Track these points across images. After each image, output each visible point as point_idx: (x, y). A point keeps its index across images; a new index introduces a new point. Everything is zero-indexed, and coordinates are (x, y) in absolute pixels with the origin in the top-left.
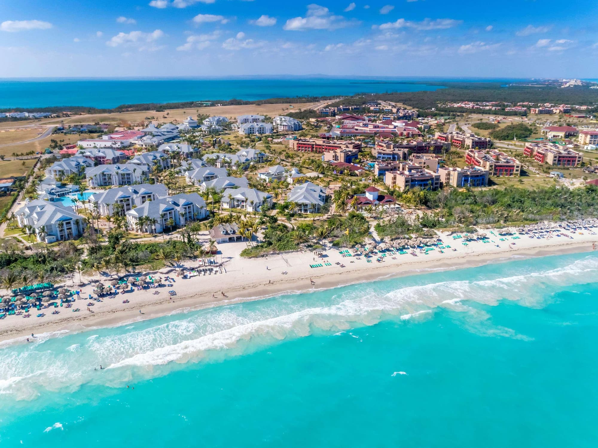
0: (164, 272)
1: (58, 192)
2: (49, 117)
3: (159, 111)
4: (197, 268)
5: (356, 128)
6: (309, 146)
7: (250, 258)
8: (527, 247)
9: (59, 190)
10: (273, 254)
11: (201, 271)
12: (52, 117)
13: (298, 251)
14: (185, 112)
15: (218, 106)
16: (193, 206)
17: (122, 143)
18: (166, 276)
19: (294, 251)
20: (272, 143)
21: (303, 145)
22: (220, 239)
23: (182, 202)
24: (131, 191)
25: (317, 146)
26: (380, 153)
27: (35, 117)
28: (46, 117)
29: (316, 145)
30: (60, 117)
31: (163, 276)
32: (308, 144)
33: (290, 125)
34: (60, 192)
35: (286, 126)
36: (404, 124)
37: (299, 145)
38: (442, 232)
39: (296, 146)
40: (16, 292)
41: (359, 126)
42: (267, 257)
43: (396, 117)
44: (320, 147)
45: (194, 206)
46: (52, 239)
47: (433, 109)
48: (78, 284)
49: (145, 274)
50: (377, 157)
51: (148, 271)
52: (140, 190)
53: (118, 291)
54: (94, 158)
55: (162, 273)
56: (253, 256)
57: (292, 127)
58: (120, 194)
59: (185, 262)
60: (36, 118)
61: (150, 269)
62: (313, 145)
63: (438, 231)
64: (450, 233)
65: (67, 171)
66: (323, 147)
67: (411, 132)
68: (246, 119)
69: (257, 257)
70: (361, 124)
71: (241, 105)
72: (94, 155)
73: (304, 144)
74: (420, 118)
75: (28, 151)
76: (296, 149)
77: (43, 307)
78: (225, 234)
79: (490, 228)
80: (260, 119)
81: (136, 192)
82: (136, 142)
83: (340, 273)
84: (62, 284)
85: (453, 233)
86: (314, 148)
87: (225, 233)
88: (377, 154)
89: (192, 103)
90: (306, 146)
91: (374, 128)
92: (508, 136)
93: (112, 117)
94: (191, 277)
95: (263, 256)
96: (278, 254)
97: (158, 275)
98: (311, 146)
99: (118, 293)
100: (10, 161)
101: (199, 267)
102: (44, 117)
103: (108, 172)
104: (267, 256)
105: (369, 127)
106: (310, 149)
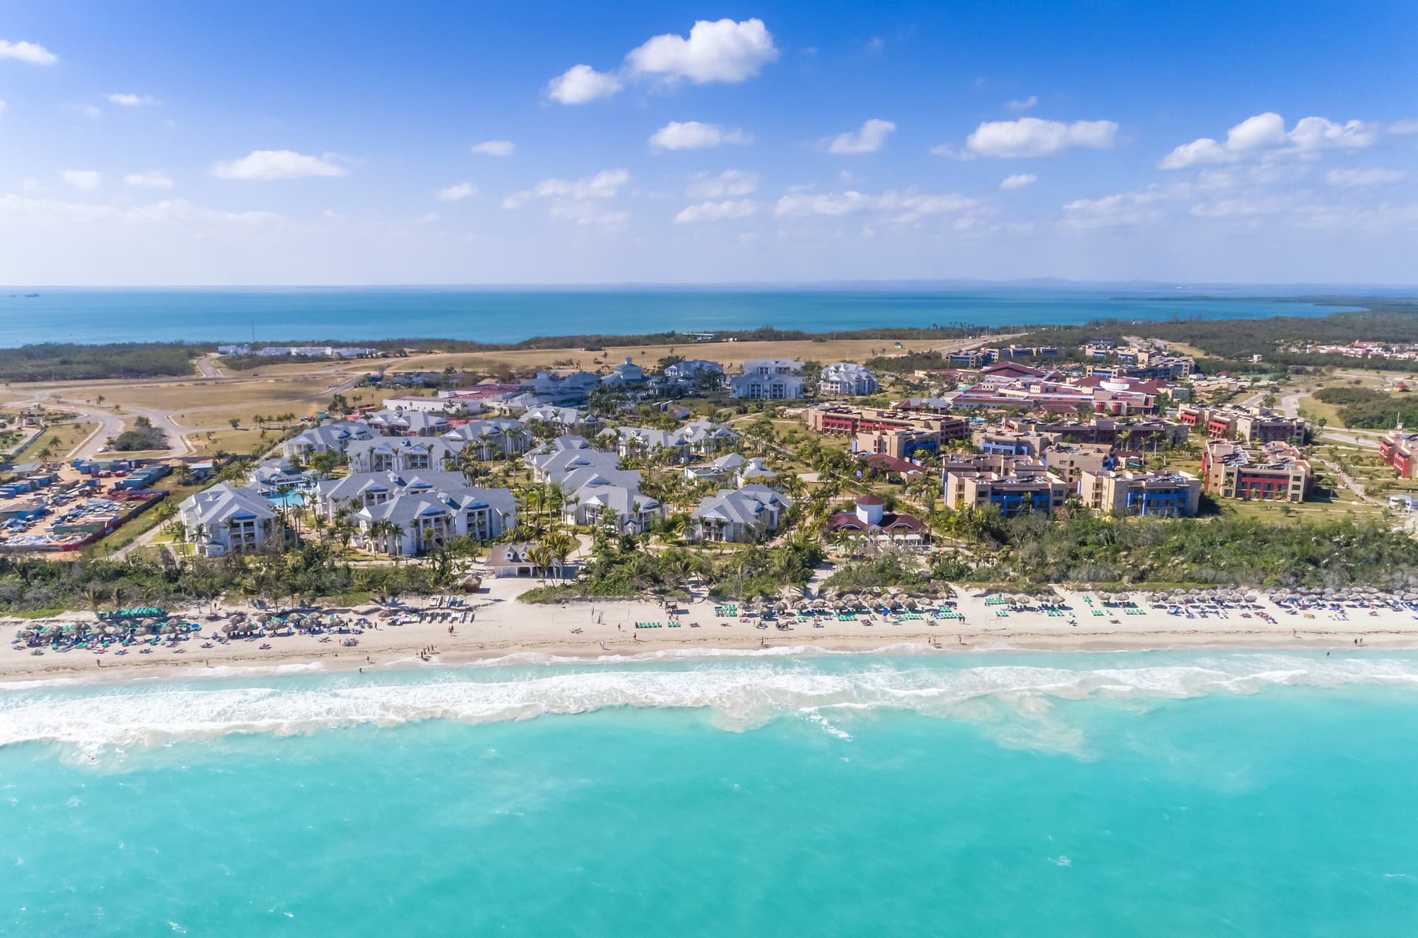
0: (361, 611)
1: (283, 481)
2: (367, 357)
3: (592, 350)
4: (423, 610)
5: (1001, 391)
6: (847, 423)
7: (532, 603)
8: (1140, 631)
9: (285, 476)
10: (580, 600)
11: (427, 615)
12: (372, 357)
13: (632, 599)
14: (643, 353)
15: (728, 341)
16: (490, 511)
17: (464, 405)
18: (361, 617)
19: (624, 599)
20: (781, 416)
21: (834, 421)
22: (501, 569)
23: (467, 501)
24: (392, 480)
25: (863, 424)
26: (989, 440)
27: (340, 355)
28: (360, 356)
29: (862, 420)
30: (388, 357)
31: (356, 618)
32: (846, 419)
33: (845, 380)
34: (287, 480)
35: (837, 383)
36: (1127, 386)
37: (827, 421)
38: (967, 589)
39: (820, 420)
40: (104, 617)
41: (1010, 387)
42: (566, 605)
43: (1125, 370)
44: (870, 425)
45: (493, 512)
46: (216, 551)
47: (1255, 357)
48: (206, 615)
49: (327, 611)
50: (982, 448)
51: (334, 606)
52: (410, 480)
53: (265, 632)
54: (388, 427)
55: (356, 612)
56: (538, 599)
57: (850, 387)
58: (370, 483)
59: (406, 598)
60: (342, 358)
61: (339, 604)
62: (857, 420)
63: (962, 587)
64: (984, 591)
65: (320, 446)
66: (877, 426)
67: (1125, 403)
68: (762, 368)
69: (546, 603)
70: (1019, 385)
71: (781, 340)
72: (388, 423)
73: (838, 418)
74: (1194, 376)
75: (282, 414)
76: (820, 428)
77: (134, 642)
78: (512, 561)
79: (1088, 590)
80: (792, 369)
81: (401, 483)
82: (495, 405)
83: (684, 639)
84: (181, 613)
85: (989, 592)
86: (857, 427)
87: (511, 558)
88: (982, 441)
89: (673, 334)
90: (841, 422)
91: (1042, 392)
92: (1381, 420)
93: (489, 358)
94: (404, 623)
95: (558, 602)
96: (591, 601)
97: (351, 615)
98: (850, 423)
99: (264, 635)
100: (247, 430)
101: (428, 609)
102: (358, 355)
103: (386, 450)
104: (567, 602)
105: (1032, 391)
106: (849, 430)
